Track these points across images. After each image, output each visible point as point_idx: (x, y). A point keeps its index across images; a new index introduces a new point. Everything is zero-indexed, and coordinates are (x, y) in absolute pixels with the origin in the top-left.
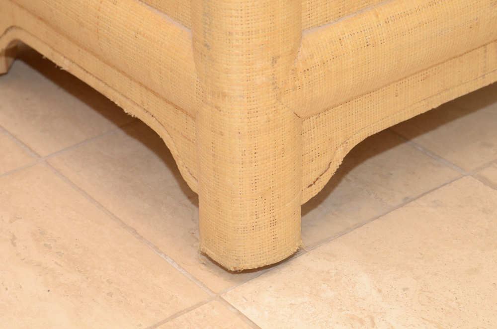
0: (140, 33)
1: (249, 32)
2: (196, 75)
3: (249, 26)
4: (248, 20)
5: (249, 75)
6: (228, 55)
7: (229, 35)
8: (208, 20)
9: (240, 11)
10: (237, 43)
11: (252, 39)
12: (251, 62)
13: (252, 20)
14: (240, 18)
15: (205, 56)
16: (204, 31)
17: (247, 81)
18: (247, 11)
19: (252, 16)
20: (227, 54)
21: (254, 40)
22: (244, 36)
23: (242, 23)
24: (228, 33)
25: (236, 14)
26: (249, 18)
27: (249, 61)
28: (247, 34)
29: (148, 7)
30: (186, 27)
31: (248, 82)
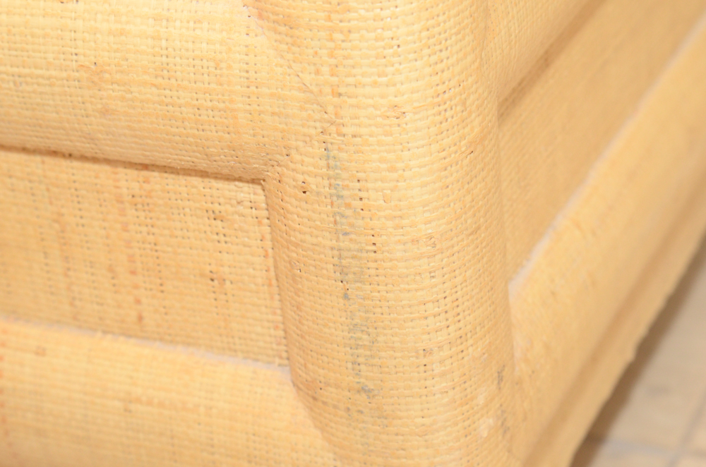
0: (138, 400)
1: (461, 337)
2: (331, 455)
3: (461, 324)
4: (459, 314)
5: (467, 423)
6: (424, 398)
7: (425, 356)
8: (365, 337)
9: (442, 301)
10: (443, 368)
11: (467, 349)
12: (469, 397)
13: (464, 311)
14: (443, 315)
15: (361, 412)
16: (354, 363)
17: (466, 436)
18: (455, 297)
19: (463, 303)
20: (421, 396)
21: (471, 349)
22: (453, 349)
23: (448, 323)
24: (422, 352)
25: (437, 309)
26: (459, 310)
27: (466, 396)
28: (459, 341)
29: (133, 341)
30: (257, 360)
31: (468, 438)
